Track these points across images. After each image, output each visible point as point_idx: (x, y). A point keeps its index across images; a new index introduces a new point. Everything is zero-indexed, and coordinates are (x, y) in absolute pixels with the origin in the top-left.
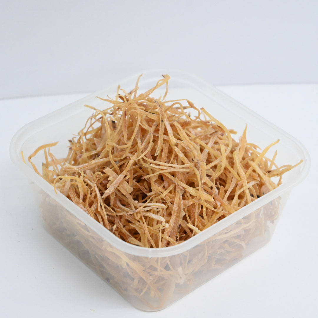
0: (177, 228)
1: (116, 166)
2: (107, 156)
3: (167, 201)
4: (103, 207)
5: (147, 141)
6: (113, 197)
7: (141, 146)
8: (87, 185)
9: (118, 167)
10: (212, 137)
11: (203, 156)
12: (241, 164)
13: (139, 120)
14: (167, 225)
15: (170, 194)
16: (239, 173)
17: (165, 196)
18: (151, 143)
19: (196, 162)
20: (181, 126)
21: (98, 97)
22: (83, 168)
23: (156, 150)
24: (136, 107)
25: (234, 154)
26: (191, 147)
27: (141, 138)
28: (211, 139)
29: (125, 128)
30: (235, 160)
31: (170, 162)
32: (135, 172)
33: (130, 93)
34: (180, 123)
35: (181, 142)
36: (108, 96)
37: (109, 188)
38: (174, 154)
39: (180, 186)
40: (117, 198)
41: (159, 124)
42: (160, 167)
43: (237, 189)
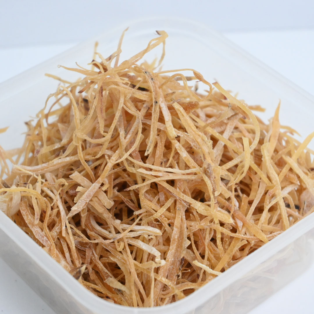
0: (178, 263)
1: (89, 168)
2: (75, 153)
3: (163, 223)
4: (70, 231)
5: (133, 132)
6: (84, 213)
7: (124, 141)
8: (47, 196)
9: (92, 169)
10: (230, 122)
11: (217, 151)
12: (272, 161)
13: (122, 101)
14: (163, 262)
15: (168, 214)
16: (269, 176)
17: (161, 216)
18: (140, 136)
19: (206, 167)
20: (184, 109)
21: (61, 66)
22: (42, 170)
23: (147, 145)
24: (116, 82)
25: (263, 149)
26: (199, 140)
27: (124, 127)
28: (228, 126)
29: (101, 112)
30: (264, 157)
31: (168, 165)
32: (117, 176)
33: (110, 58)
34: (182, 104)
35: (184, 134)
36: (76, 63)
37: (77, 204)
38: (173, 150)
39: (183, 200)
40: (91, 215)
41: (152, 106)
42: (153, 173)
43: (266, 199)
